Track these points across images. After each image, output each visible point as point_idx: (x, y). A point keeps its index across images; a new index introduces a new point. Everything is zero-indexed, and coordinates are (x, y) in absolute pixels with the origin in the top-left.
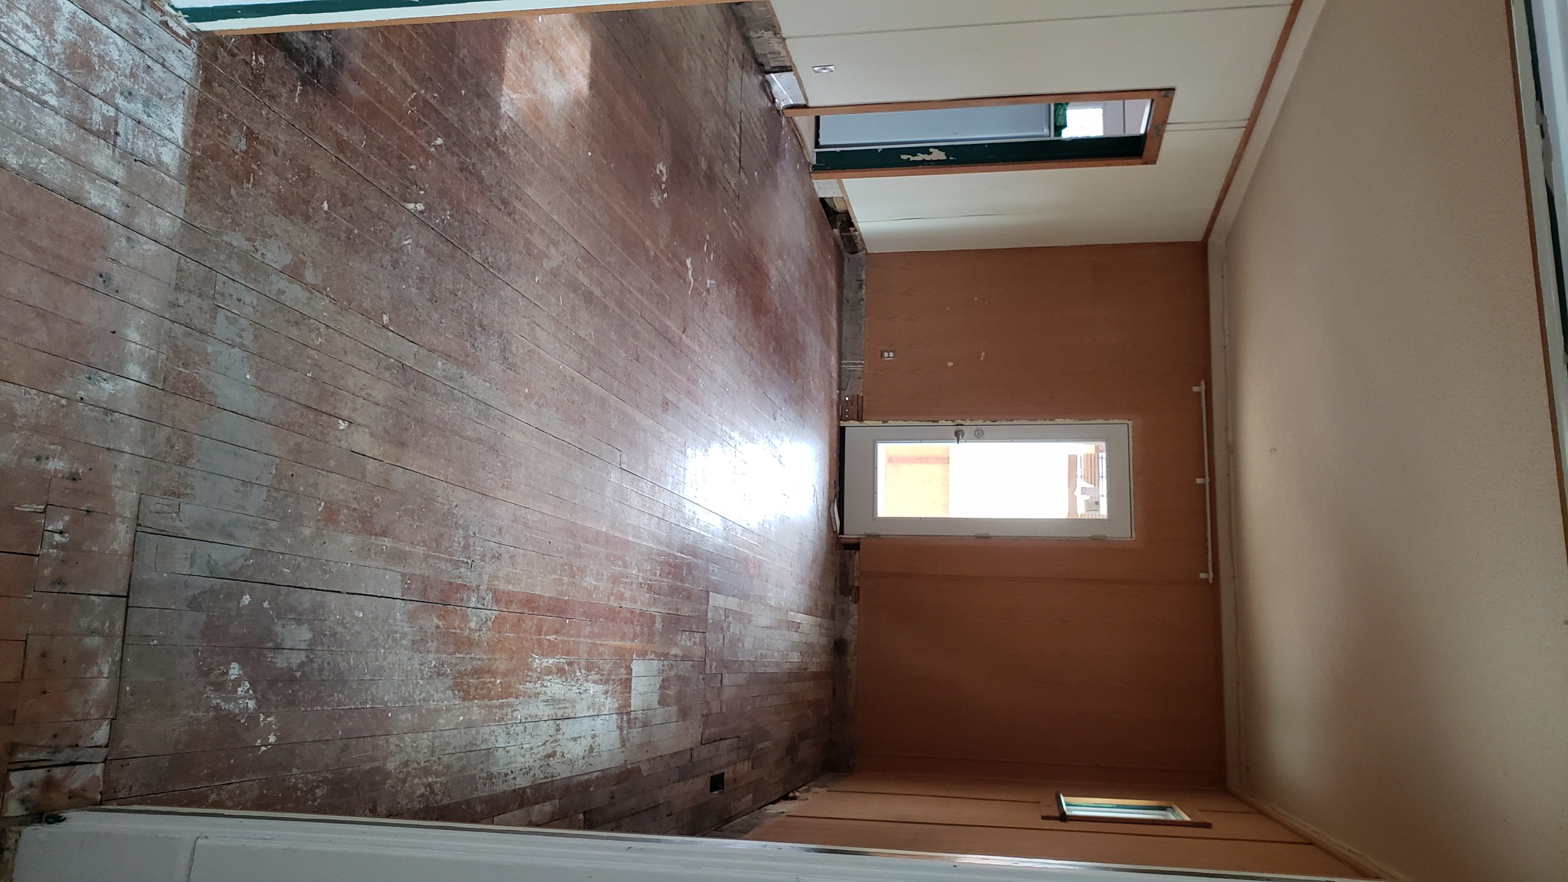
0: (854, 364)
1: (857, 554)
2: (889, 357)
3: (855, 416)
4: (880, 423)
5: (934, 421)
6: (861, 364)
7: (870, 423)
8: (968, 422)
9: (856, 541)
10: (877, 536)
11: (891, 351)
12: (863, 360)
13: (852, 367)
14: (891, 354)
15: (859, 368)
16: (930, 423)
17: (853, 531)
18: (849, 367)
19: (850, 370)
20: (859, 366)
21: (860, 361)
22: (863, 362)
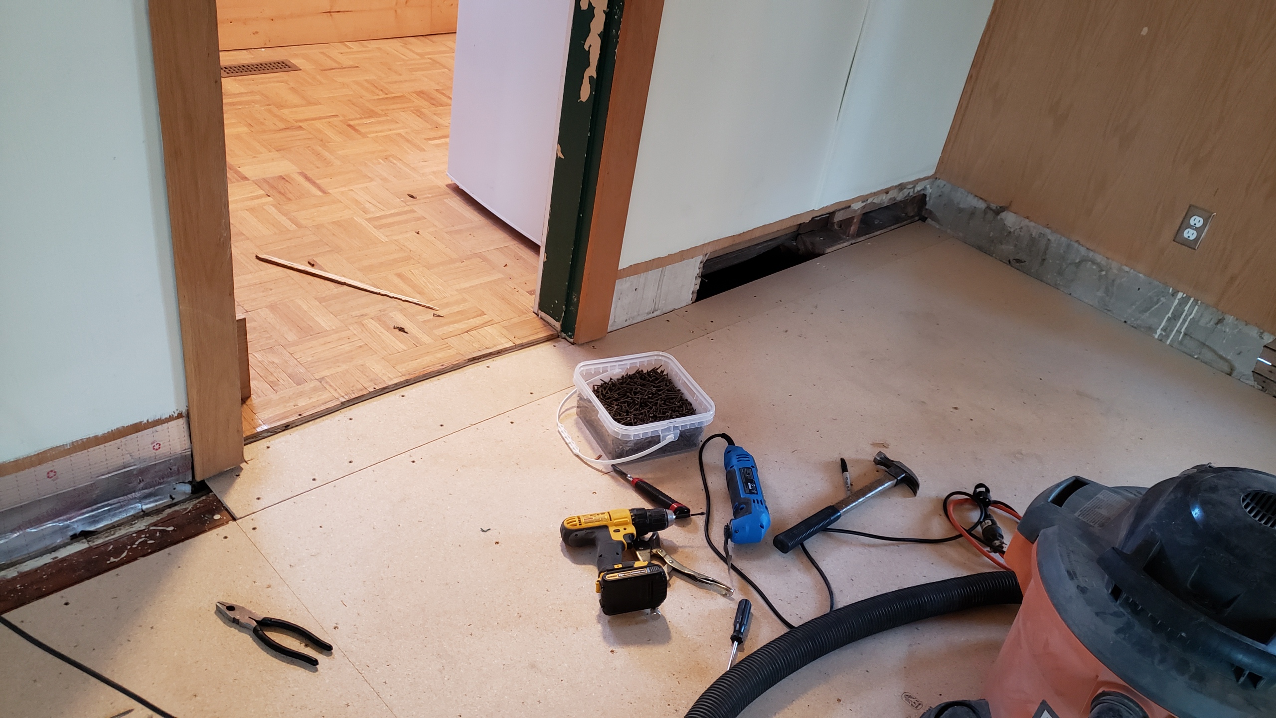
0: (1175, 317)
2: (1199, 230)
6: (1183, 302)
11: (1187, 217)
12: (1174, 295)
13: (1182, 326)
14: (1197, 221)
15: (1192, 311)
18: (1179, 332)
19: (1185, 334)
20: (1186, 308)
21: (1176, 301)
22: (1180, 295)
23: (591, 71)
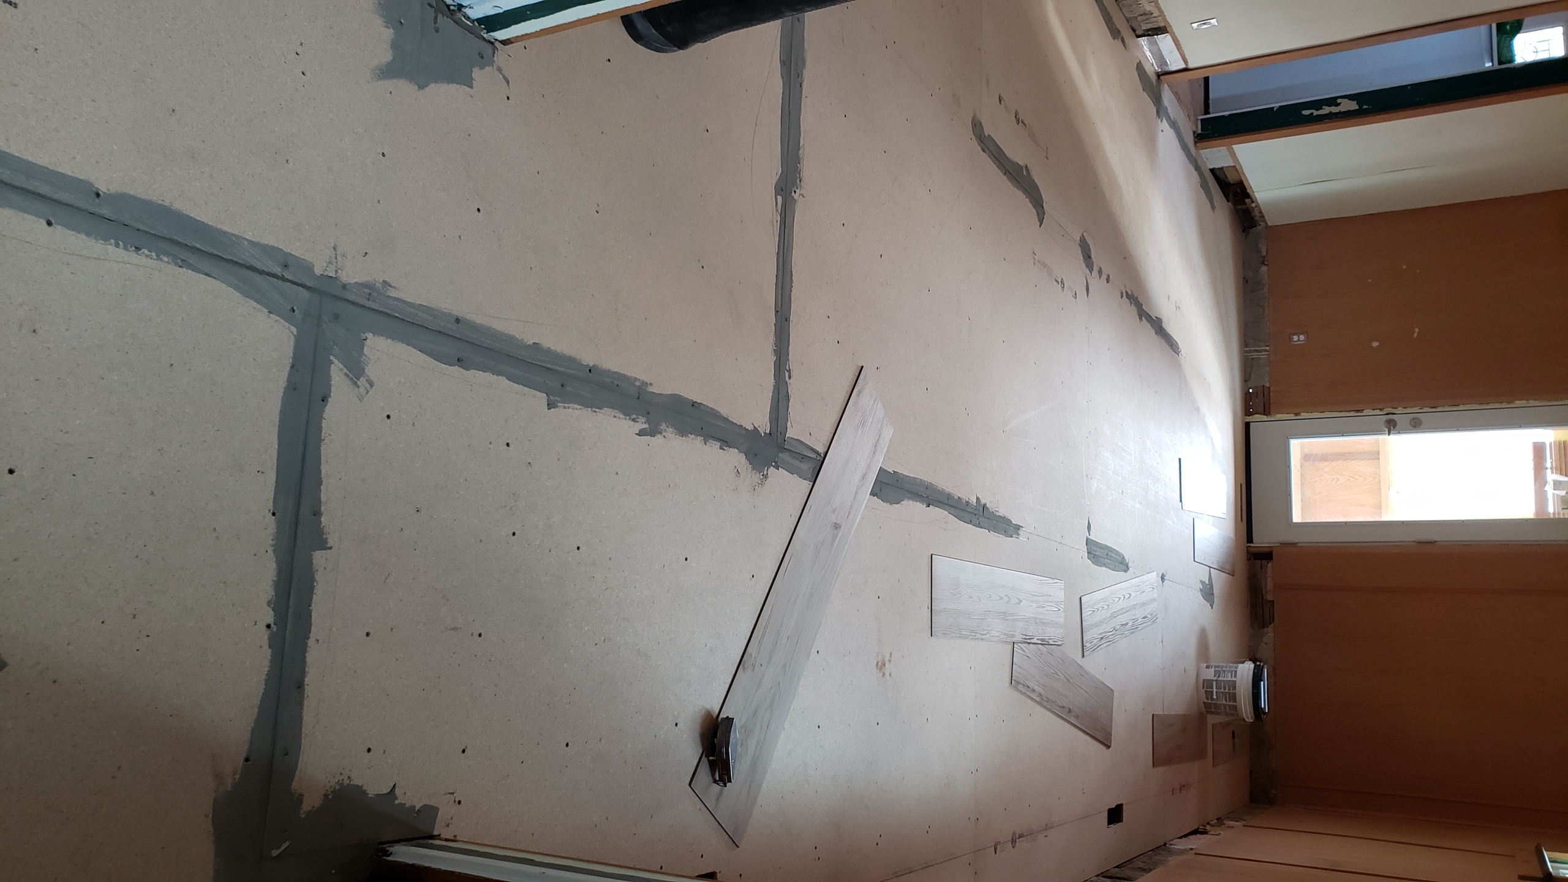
0: (1257, 351)
1: (1270, 564)
2: (1299, 340)
3: (1261, 410)
4: (1292, 416)
5: (1358, 411)
6: (1267, 351)
7: (1279, 416)
8: (1400, 410)
9: (1268, 550)
10: (1294, 544)
11: (1302, 334)
12: (1267, 346)
13: (1255, 355)
14: (1302, 337)
15: (1264, 355)
16: (1353, 414)
17: (1263, 539)
18: (1252, 355)
19: (1253, 359)
20: (1263, 353)
21: (1264, 348)
22: (1268, 348)
23: (1315, 113)
